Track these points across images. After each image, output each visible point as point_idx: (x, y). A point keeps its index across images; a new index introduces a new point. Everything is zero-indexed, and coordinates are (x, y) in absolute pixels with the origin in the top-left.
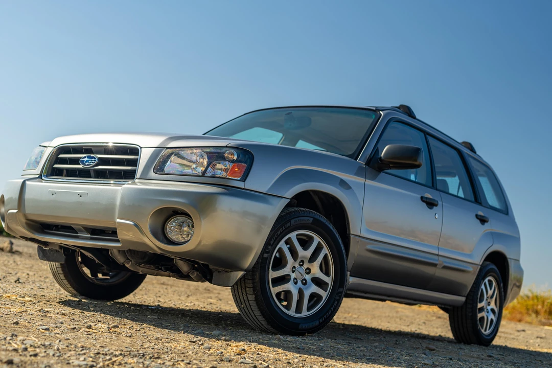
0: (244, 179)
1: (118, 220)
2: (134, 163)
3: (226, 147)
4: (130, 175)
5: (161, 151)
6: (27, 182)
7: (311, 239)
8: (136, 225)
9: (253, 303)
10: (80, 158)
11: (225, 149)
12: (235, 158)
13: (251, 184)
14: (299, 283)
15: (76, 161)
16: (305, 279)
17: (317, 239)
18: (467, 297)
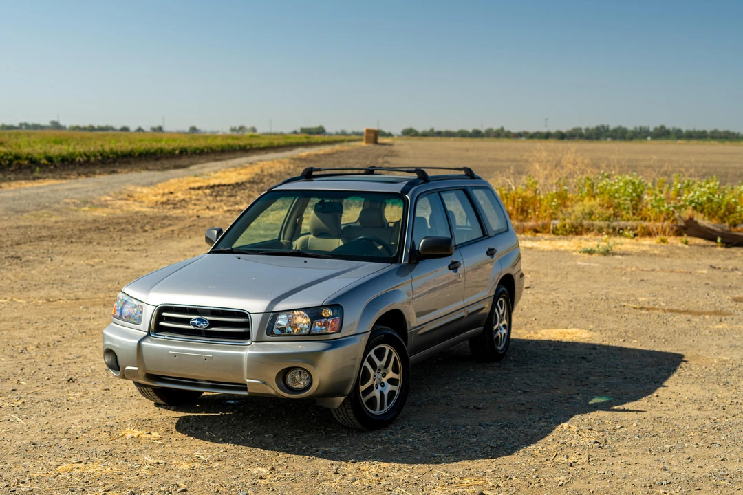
0: (340, 330)
1: (248, 380)
2: (247, 325)
4: (246, 336)
5: (268, 316)
6: (144, 343)
7: (384, 349)
8: (264, 383)
9: (352, 416)
10: (191, 319)
12: (331, 313)
13: (345, 331)
14: (379, 386)
15: (187, 321)
16: (383, 383)
17: (388, 348)
18: (485, 326)
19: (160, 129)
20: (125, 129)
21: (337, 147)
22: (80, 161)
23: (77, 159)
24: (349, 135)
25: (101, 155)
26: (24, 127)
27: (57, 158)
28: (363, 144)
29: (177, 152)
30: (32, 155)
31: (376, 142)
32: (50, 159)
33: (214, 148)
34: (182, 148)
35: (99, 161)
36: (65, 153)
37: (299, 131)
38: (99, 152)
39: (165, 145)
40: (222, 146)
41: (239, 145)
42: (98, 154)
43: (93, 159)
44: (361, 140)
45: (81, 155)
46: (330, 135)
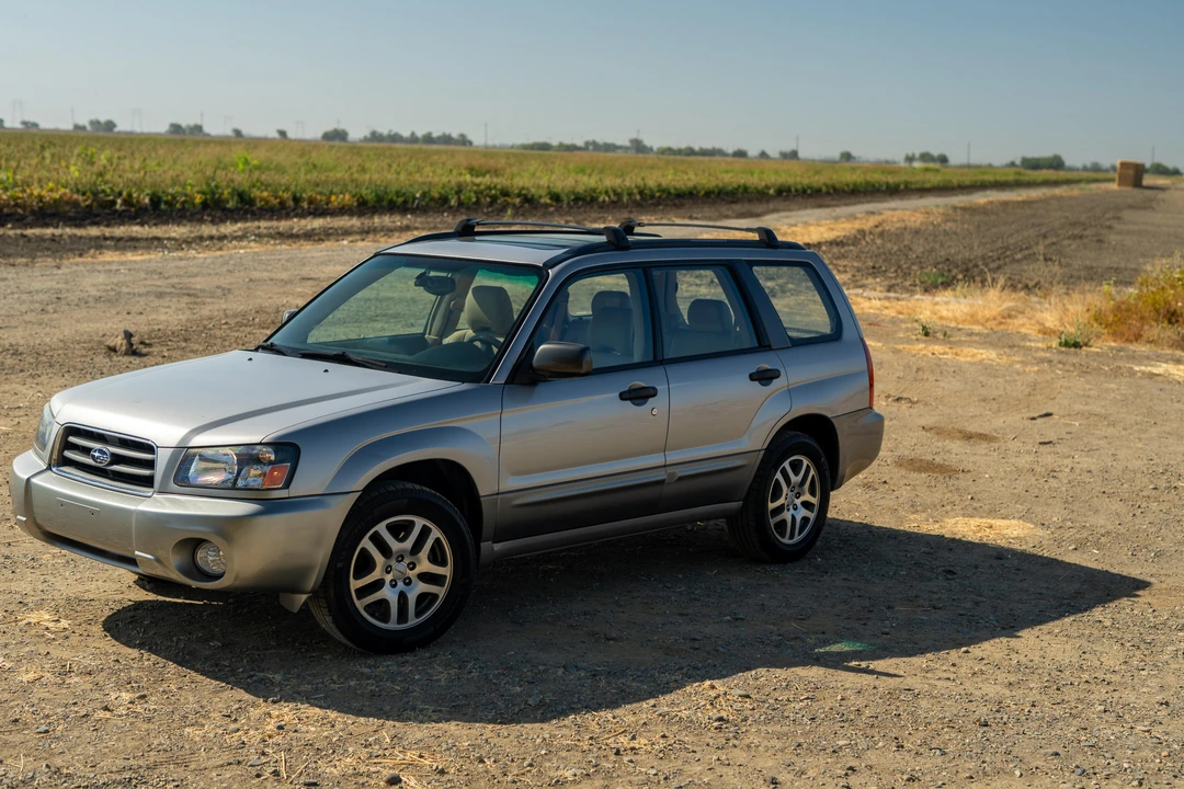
0: (287, 486)
1: (137, 553)
2: (150, 464)
3: (260, 444)
4: (147, 482)
5: (181, 452)
6: (36, 480)
7: (409, 523)
8: (158, 560)
10: (89, 448)
11: (258, 447)
12: (273, 457)
13: (300, 487)
14: (400, 585)
15: (85, 451)
16: (409, 578)
17: (420, 523)
18: (745, 500)
19: (794, 155)
20: (741, 154)
21: (1058, 191)
22: (604, 201)
23: (601, 199)
24: (1107, 171)
25: (641, 193)
26: (591, 147)
27: (567, 195)
28: (1114, 186)
29: (771, 192)
30: (528, 189)
31: (1137, 183)
32: (556, 198)
33: (837, 186)
34: (782, 185)
35: (635, 201)
36: (580, 189)
37: (1018, 162)
38: (637, 187)
39: (754, 180)
40: (855, 185)
41: (888, 184)
42: (635, 191)
43: (625, 198)
44: (1112, 180)
45: (606, 192)
46: (1071, 169)
